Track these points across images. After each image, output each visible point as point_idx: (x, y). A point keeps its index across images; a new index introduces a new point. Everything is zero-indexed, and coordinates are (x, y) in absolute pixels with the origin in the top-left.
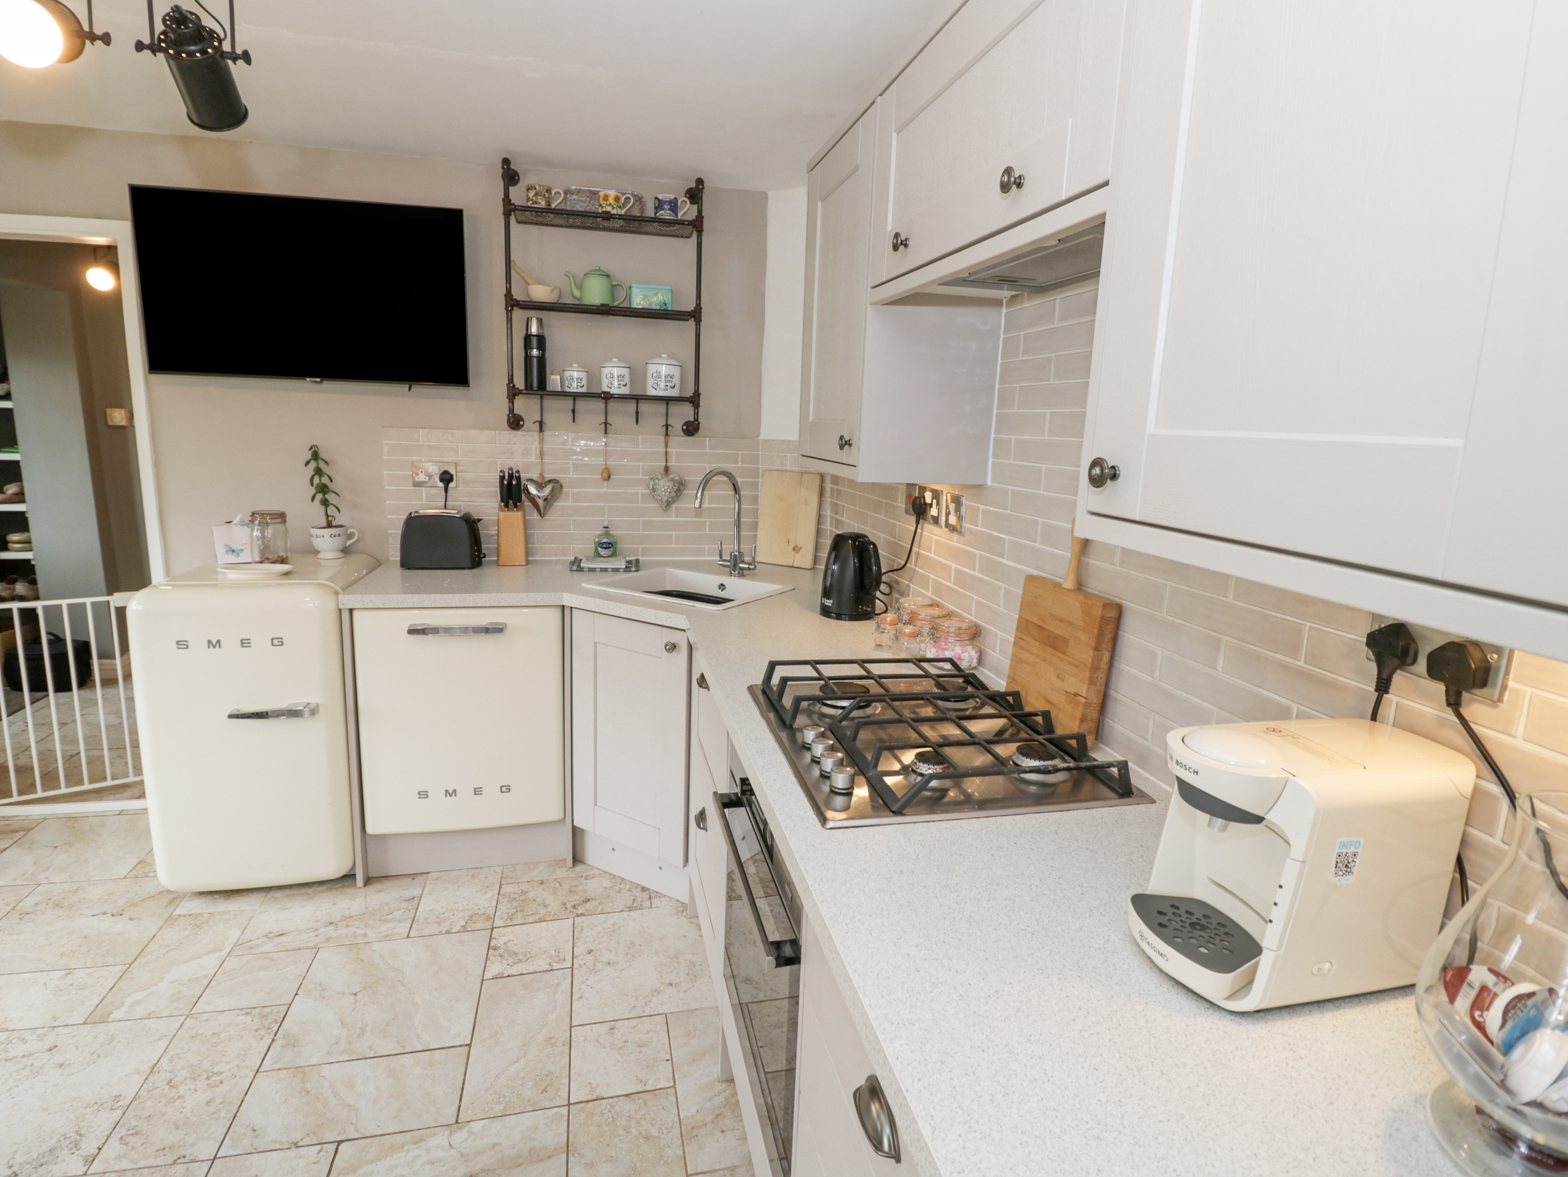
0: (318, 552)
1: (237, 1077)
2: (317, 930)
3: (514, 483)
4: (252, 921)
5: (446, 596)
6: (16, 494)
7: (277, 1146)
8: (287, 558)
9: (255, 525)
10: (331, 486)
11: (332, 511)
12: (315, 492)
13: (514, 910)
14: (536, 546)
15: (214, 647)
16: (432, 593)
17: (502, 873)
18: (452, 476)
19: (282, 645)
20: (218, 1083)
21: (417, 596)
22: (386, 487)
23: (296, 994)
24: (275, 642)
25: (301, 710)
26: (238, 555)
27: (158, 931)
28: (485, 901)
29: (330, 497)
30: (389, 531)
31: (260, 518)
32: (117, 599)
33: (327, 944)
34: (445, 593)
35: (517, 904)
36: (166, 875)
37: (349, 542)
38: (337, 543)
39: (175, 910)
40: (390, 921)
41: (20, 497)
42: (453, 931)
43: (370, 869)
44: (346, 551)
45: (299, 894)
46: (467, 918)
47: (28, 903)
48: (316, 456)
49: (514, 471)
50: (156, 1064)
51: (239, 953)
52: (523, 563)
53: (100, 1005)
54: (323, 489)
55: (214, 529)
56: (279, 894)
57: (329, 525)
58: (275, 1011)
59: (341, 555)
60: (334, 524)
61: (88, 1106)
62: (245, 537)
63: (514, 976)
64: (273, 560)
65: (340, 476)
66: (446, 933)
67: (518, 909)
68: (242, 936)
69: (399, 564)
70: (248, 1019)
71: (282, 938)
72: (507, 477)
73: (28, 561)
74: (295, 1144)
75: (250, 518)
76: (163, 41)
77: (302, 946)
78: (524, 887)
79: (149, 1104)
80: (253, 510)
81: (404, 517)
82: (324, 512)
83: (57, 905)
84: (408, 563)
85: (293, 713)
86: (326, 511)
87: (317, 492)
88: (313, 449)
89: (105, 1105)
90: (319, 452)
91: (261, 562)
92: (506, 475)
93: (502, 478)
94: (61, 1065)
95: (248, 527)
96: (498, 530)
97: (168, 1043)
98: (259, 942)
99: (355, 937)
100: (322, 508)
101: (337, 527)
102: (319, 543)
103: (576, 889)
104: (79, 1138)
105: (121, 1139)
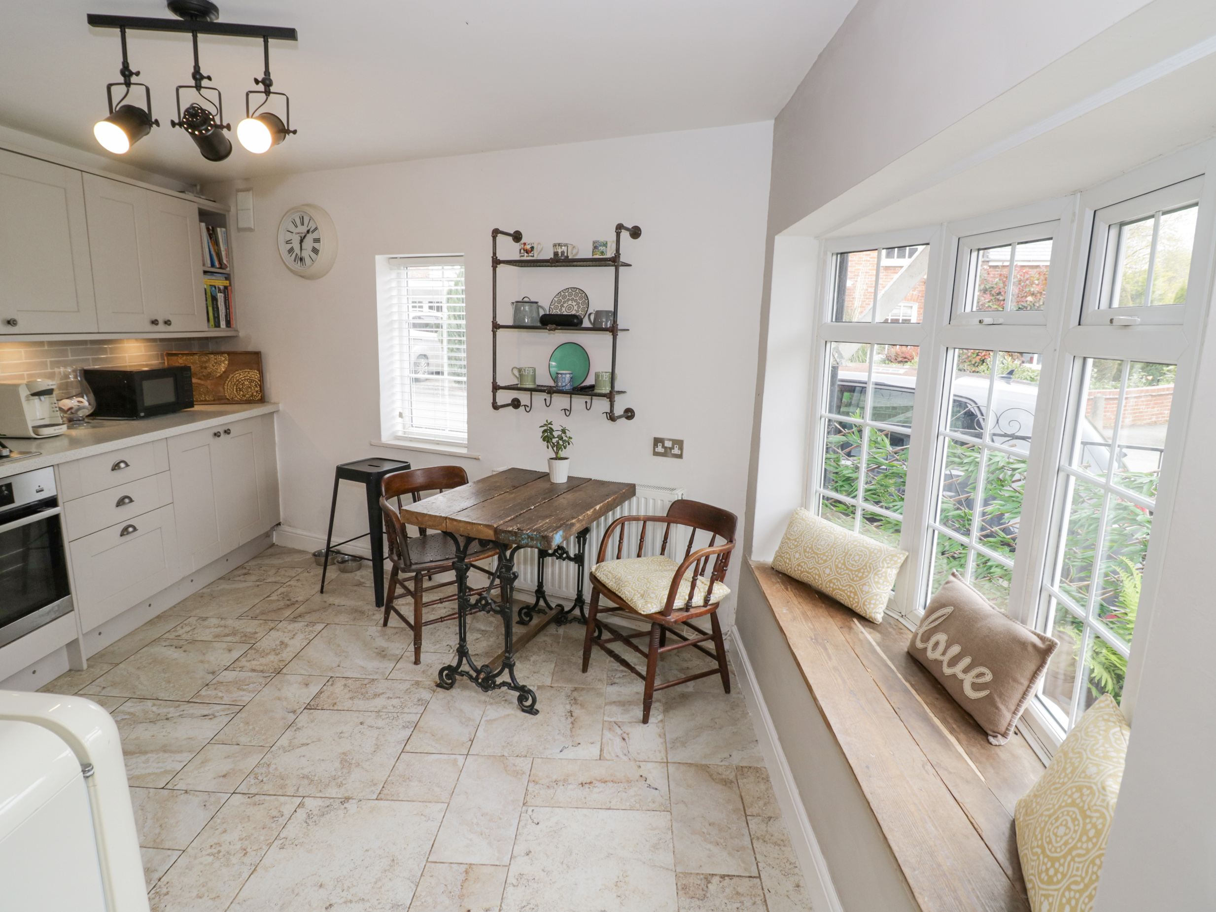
20: (214, 847)
74: (186, 792)
79: (262, 839)
94: (320, 886)
104: (308, 821)
105: (282, 815)
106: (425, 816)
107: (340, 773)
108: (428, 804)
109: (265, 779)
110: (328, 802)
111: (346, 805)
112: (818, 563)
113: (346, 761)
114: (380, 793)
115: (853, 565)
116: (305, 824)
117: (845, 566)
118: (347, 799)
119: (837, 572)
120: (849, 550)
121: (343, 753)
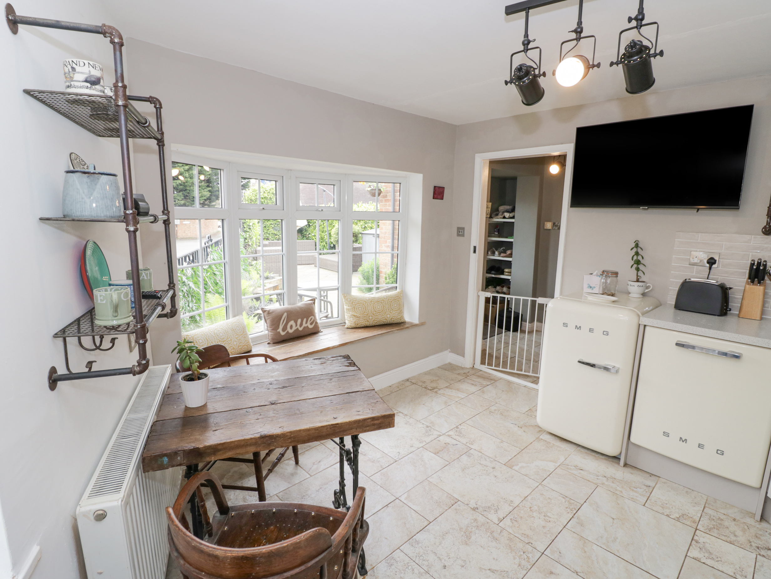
0: (630, 293)
1: (556, 524)
2: (598, 476)
3: (761, 268)
4: (570, 456)
5: (703, 329)
6: (510, 254)
7: (569, 567)
8: (615, 294)
9: (603, 277)
10: (642, 261)
11: (640, 273)
12: (633, 263)
13: (713, 527)
14: (769, 309)
15: (578, 329)
16: (695, 326)
17: (707, 500)
18: (715, 261)
19: (608, 335)
20: (548, 521)
21: (685, 326)
22: (673, 264)
23: (585, 502)
24: (605, 333)
25: (610, 369)
26: (593, 289)
27: (533, 442)
28: (695, 512)
29: (641, 267)
30: (670, 288)
31: (606, 274)
32: (540, 300)
33: (602, 486)
34: (703, 328)
35: (715, 523)
36: (540, 419)
37: (647, 291)
38: (641, 290)
39: (540, 436)
40: (636, 492)
41: (511, 255)
42: (671, 517)
43: (627, 460)
44: (644, 294)
45: (591, 455)
46: (680, 514)
47: (493, 408)
48: (637, 246)
49: (762, 261)
50: (526, 497)
51: (563, 468)
52: (758, 317)
53: (510, 461)
54: (638, 262)
55: (585, 276)
56: (583, 450)
57: (638, 281)
58: (575, 504)
59: (641, 296)
60: (640, 280)
61: (502, 498)
62: (597, 281)
63: (707, 565)
64: (609, 294)
65: (648, 257)
66: (666, 516)
67: (715, 527)
68: (565, 461)
69: (674, 306)
70: (564, 500)
71: (581, 471)
72: (756, 264)
73: (509, 280)
74: (577, 572)
75: (601, 273)
76: (623, 58)
77: (590, 480)
78: (723, 517)
79: (522, 512)
80: (604, 269)
81: (681, 281)
82: (636, 274)
83: (501, 414)
84: (678, 306)
85: (606, 369)
86: (637, 274)
87: (635, 263)
88: (636, 242)
89: (507, 502)
90: (639, 244)
91: (603, 294)
92: (756, 263)
93: (752, 265)
94: (496, 476)
95: (600, 277)
96: (743, 296)
97: (532, 491)
98: (572, 467)
99: (616, 490)
100: (636, 272)
101: (641, 282)
102: (631, 289)
103: (761, 537)
104: (497, 509)
105: (511, 519)
106: (440, 479)
107: (474, 529)
108: (436, 484)
109: (522, 553)
110: (485, 513)
111: (476, 506)
112: (229, 344)
113: (467, 537)
114: (456, 503)
115: (240, 332)
116: (499, 507)
117: (239, 335)
118: (475, 509)
119: (238, 340)
120: (232, 328)
121: (467, 544)
